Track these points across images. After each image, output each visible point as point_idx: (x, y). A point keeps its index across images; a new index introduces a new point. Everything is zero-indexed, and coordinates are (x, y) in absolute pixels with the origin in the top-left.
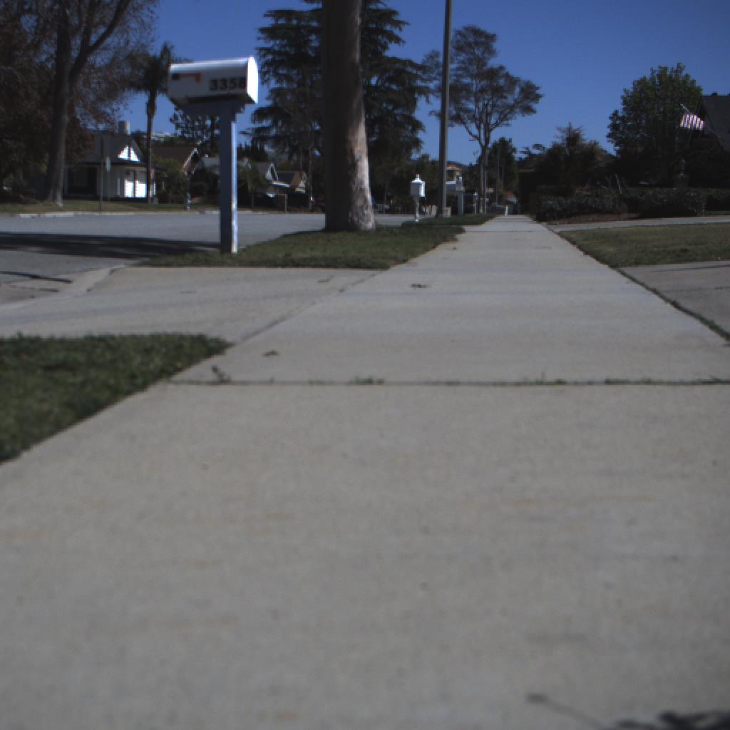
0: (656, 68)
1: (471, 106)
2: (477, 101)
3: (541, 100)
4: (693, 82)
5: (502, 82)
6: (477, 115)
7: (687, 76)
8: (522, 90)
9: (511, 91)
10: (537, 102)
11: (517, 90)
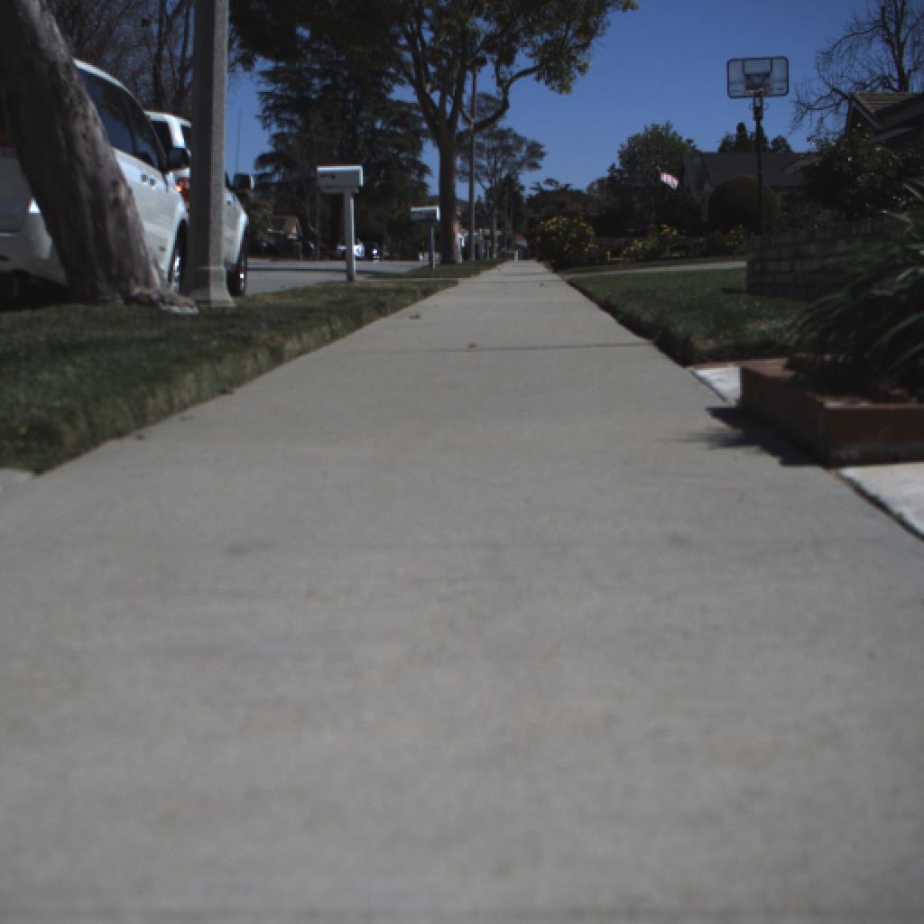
0: (649, 126)
1: (484, 163)
2: (489, 158)
3: (545, 158)
4: (681, 138)
5: (510, 142)
6: (489, 171)
7: (675, 133)
8: (529, 149)
9: (518, 149)
10: (542, 159)
11: (524, 148)
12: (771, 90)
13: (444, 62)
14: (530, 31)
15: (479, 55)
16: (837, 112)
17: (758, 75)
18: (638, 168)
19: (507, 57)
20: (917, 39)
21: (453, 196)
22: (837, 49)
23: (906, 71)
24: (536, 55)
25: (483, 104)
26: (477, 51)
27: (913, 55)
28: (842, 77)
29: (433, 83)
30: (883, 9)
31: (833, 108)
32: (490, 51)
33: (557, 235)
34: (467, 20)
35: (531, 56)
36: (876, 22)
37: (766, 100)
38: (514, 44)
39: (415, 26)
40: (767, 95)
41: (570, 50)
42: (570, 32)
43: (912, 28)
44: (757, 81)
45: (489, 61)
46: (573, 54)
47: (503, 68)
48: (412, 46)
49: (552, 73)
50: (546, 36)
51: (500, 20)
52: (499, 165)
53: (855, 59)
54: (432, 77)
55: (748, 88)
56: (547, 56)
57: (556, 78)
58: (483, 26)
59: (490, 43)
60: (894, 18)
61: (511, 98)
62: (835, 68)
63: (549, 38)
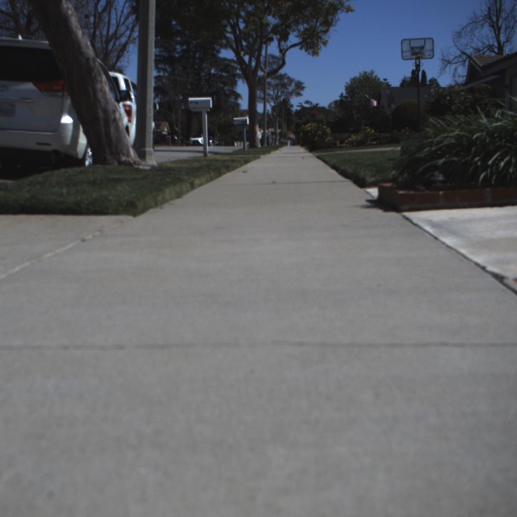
0: (361, 72)
3: (305, 90)
4: (379, 79)
5: (286, 81)
6: (274, 97)
7: (376, 76)
8: (296, 85)
9: (290, 85)
10: (303, 90)
12: (425, 55)
13: (251, 40)
14: (297, 22)
15: (269, 36)
16: (464, 65)
17: (417, 48)
18: (356, 96)
19: (284, 37)
20: (508, 24)
21: (256, 111)
22: (464, 31)
23: (502, 43)
24: (300, 36)
25: (271, 60)
26: (269, 33)
27: (506, 34)
28: (467, 45)
29: (245, 51)
30: (489, 8)
31: (462, 63)
32: (275, 33)
33: (311, 133)
34: (263, 18)
35: (297, 36)
36: (485, 16)
37: (422, 61)
38: (288, 30)
39: (235, 21)
40: (423, 58)
41: (318, 33)
42: (318, 24)
43: (505, 19)
44: (417, 51)
45: (275, 39)
46: (320, 35)
47: (283, 43)
48: (234, 32)
49: (309, 46)
50: (306, 26)
51: (281, 17)
52: (279, 94)
53: (474, 36)
54: (244, 48)
55: (413, 54)
56: (306, 36)
57: (311, 48)
58: (272, 20)
59: (275, 30)
60: (495, 13)
61: (287, 59)
62: (463, 41)
63: (307, 27)
